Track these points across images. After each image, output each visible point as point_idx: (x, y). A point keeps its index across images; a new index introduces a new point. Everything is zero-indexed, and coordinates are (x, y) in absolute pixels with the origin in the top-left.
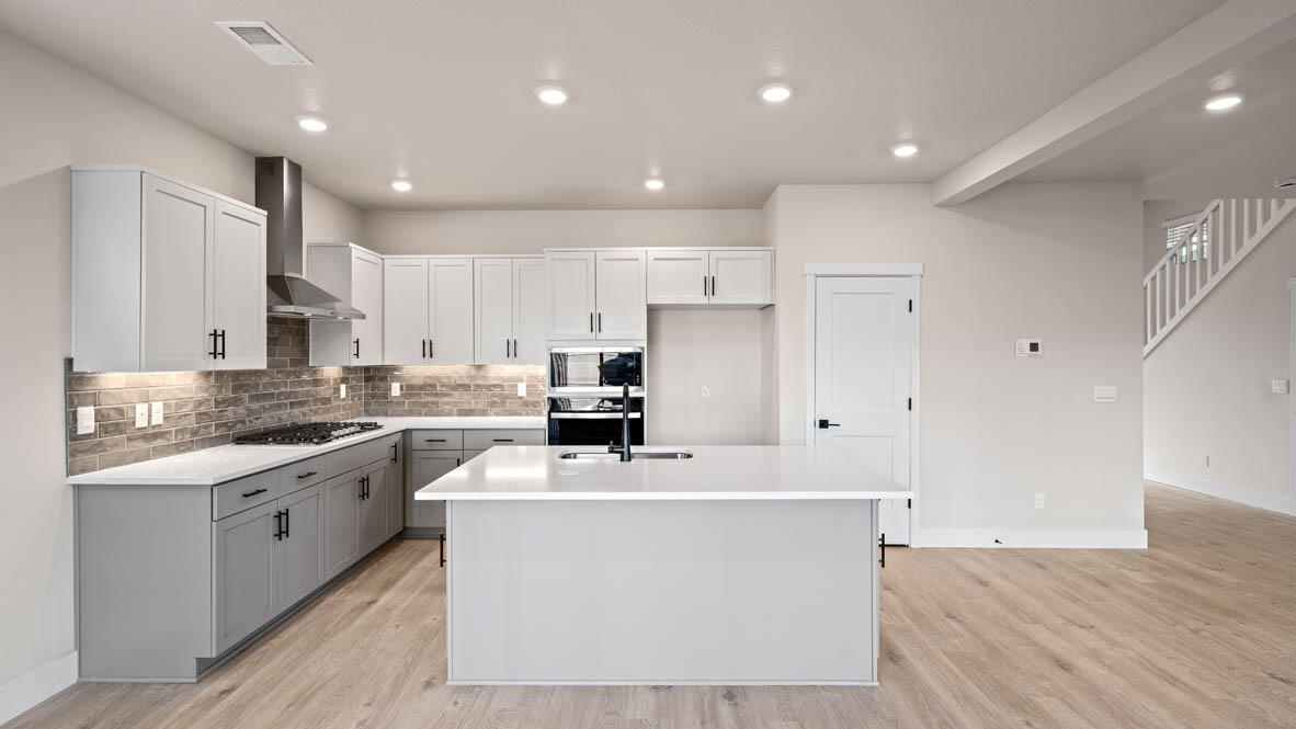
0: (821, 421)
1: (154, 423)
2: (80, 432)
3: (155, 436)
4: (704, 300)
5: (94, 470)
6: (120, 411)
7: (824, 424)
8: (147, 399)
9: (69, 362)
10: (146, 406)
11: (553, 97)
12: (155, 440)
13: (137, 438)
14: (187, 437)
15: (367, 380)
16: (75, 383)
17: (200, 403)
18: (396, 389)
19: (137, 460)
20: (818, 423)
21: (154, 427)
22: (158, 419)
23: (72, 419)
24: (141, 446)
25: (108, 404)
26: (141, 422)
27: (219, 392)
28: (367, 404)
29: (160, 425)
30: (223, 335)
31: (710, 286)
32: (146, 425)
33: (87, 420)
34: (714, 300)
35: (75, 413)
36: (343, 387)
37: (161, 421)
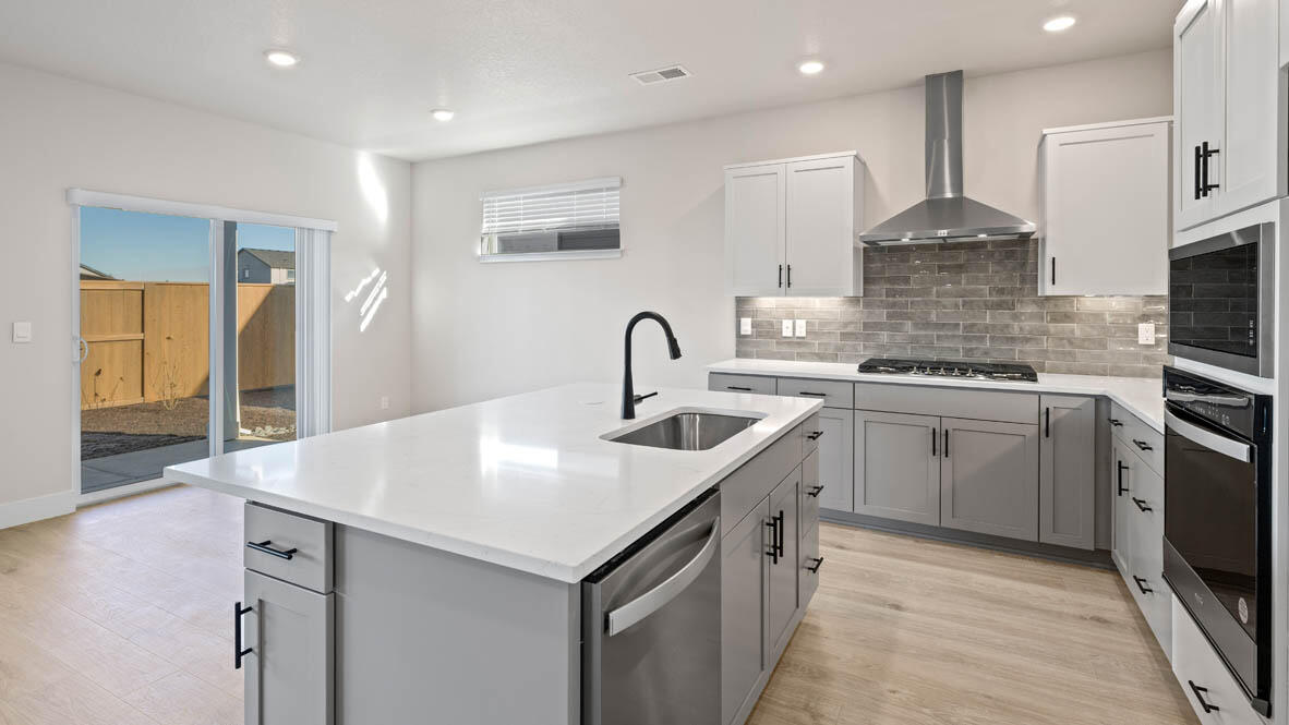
1: (797, 335)
2: (743, 333)
3: (799, 345)
6: (771, 324)
8: (791, 316)
10: (791, 322)
12: (798, 348)
13: (783, 343)
16: (742, 304)
17: (846, 325)
19: (783, 358)
21: (798, 338)
22: (801, 332)
23: (738, 325)
24: (785, 349)
25: (760, 318)
26: (787, 333)
27: (868, 317)
29: (803, 338)
32: (790, 335)
33: (747, 326)
35: (740, 321)
37: (804, 335)
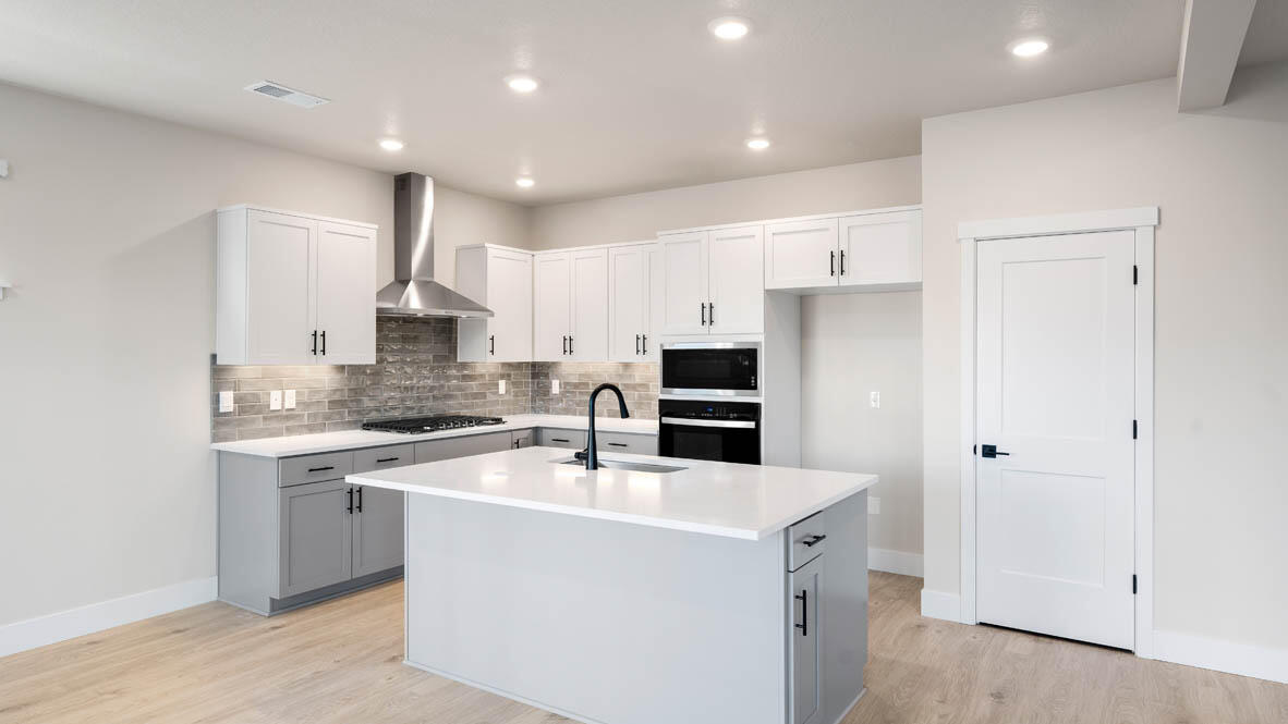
0: (984, 447)
1: (286, 407)
2: (222, 410)
3: (287, 418)
4: (832, 282)
5: (234, 440)
6: (257, 396)
7: (990, 452)
8: (281, 386)
9: (214, 357)
10: (280, 392)
11: (523, 85)
12: (286, 421)
13: (271, 418)
14: (320, 421)
15: (535, 376)
16: (219, 373)
17: (333, 393)
18: (556, 388)
20: (979, 450)
21: (288, 410)
22: (291, 403)
23: (216, 400)
24: (275, 424)
25: (244, 390)
26: (275, 405)
27: (353, 384)
28: (533, 400)
29: (292, 410)
30: (323, 335)
31: (838, 263)
32: (279, 407)
33: (227, 401)
34: (845, 281)
35: (218, 396)
36: (502, 384)
37: (294, 406)
